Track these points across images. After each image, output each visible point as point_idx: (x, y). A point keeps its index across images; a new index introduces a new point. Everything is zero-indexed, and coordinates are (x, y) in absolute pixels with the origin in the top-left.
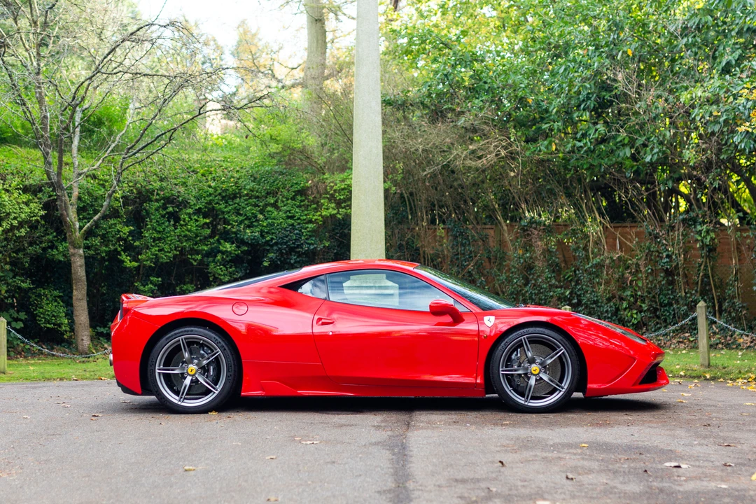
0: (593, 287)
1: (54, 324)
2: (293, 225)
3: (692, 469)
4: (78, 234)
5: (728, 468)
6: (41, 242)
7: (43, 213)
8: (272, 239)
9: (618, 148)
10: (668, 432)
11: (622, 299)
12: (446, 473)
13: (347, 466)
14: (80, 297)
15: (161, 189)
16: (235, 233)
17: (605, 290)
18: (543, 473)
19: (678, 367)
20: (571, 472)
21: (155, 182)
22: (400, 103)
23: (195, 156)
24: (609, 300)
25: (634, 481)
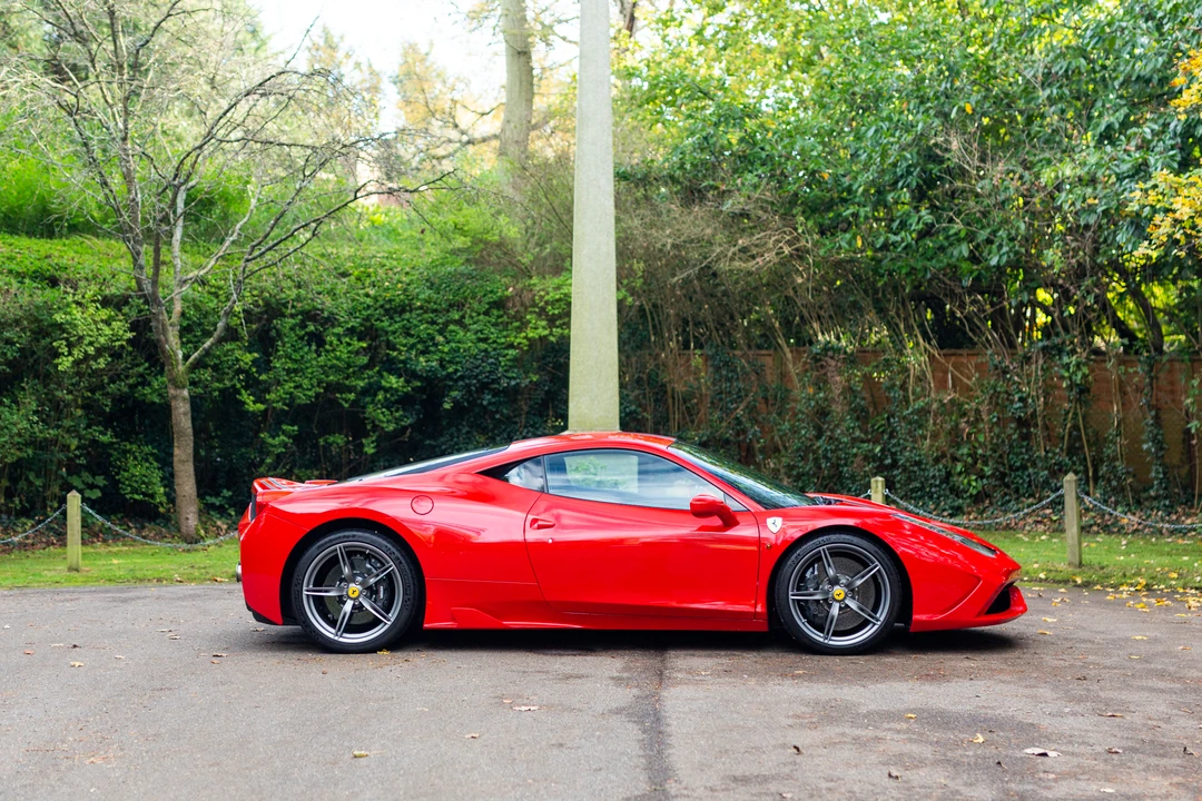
0: (915, 441)
1: (144, 494)
2: (486, 351)
3: (1063, 759)
4: (181, 368)
5: (1114, 756)
6: (127, 377)
7: (129, 335)
8: (456, 371)
9: (951, 245)
10: (1027, 691)
11: (955, 459)
12: (720, 766)
13: (580, 751)
14: (184, 457)
15: (298, 299)
16: (402, 362)
17: (932, 446)
18: (856, 766)
19: (1036, 566)
20: (895, 764)
21: (290, 289)
22: (639, 176)
23: (346, 251)
24: (937, 460)
25: (983, 781)
